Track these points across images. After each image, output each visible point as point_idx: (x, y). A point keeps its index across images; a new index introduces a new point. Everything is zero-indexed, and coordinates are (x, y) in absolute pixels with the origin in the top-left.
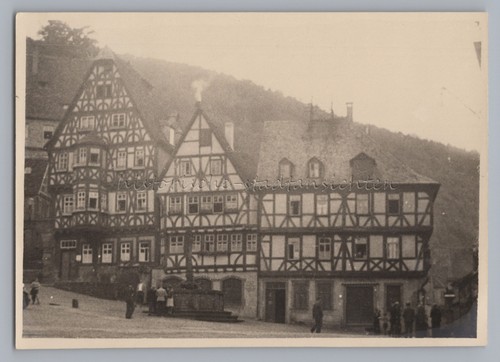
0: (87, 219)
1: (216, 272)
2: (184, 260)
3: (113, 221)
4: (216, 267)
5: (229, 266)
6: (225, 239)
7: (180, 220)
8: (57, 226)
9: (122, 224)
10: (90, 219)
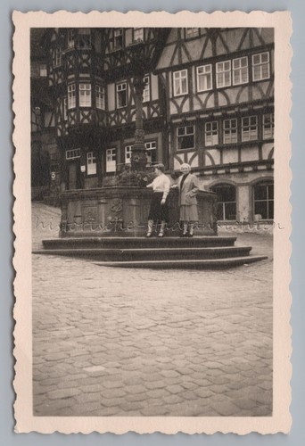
0: (78, 117)
1: (242, 172)
2: (197, 158)
3: (113, 119)
4: (241, 165)
5: (261, 162)
6: (253, 122)
7: (187, 102)
8: (59, 134)
9: (124, 121)
10: (81, 117)
